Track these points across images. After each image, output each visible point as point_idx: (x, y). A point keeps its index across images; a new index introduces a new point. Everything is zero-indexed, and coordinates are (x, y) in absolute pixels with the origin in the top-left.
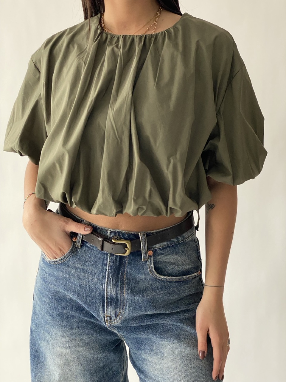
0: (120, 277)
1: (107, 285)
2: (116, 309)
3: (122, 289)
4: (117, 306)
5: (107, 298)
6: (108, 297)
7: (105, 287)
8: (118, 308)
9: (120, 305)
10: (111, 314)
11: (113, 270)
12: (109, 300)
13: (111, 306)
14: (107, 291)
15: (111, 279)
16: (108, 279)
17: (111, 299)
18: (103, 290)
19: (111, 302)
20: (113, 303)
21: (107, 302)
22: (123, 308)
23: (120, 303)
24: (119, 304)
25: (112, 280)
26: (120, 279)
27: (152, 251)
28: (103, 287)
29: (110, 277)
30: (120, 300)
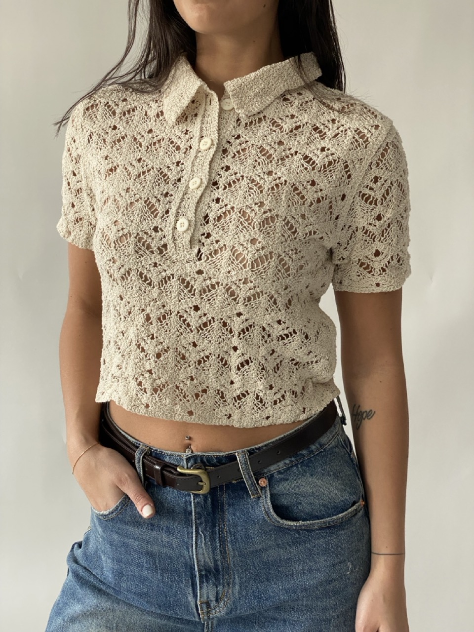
0: (217, 532)
1: (196, 548)
2: (217, 587)
4: (219, 581)
5: (200, 571)
6: (201, 568)
7: (192, 552)
8: (220, 584)
9: (223, 579)
10: (208, 598)
12: (203, 573)
13: (208, 583)
14: (197, 559)
15: (203, 537)
16: (196, 537)
17: (206, 570)
18: (191, 558)
19: (206, 576)
20: (210, 577)
21: (201, 576)
22: (228, 584)
23: (223, 575)
24: (221, 577)
25: (205, 537)
26: (218, 536)
27: (266, 479)
28: (189, 552)
29: (201, 533)
30: (223, 571)
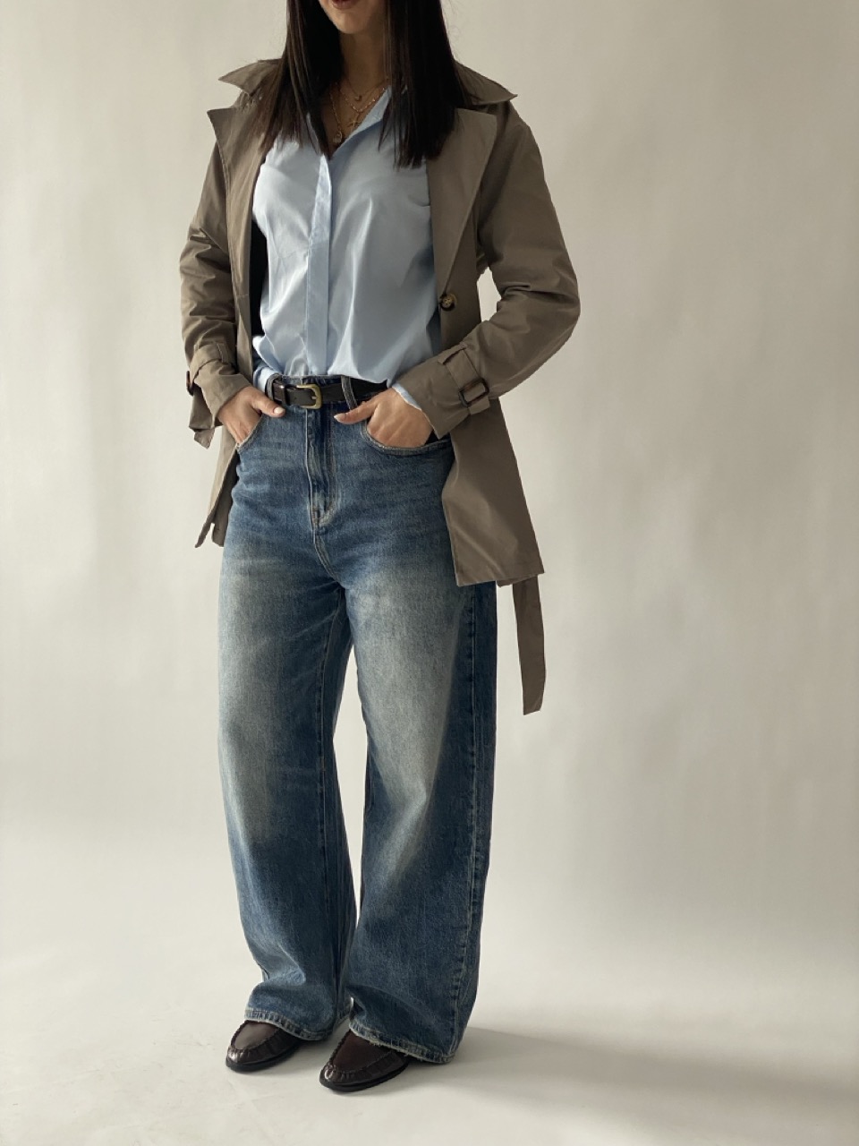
3: (329, 463)
11: (314, 435)
